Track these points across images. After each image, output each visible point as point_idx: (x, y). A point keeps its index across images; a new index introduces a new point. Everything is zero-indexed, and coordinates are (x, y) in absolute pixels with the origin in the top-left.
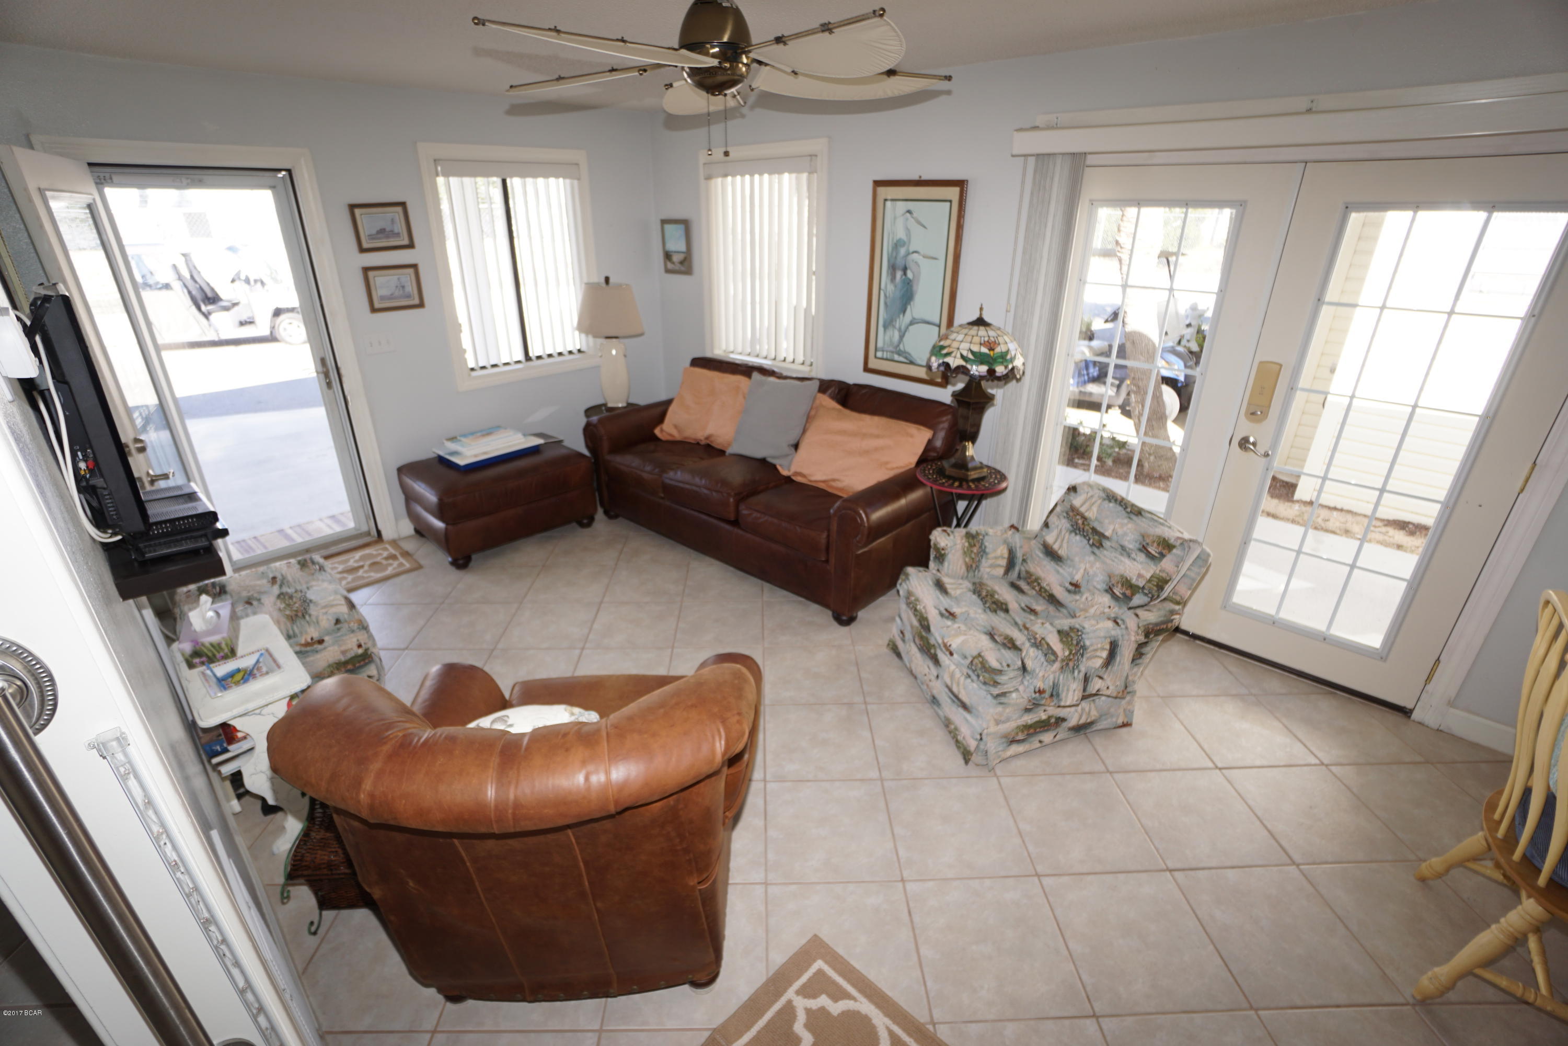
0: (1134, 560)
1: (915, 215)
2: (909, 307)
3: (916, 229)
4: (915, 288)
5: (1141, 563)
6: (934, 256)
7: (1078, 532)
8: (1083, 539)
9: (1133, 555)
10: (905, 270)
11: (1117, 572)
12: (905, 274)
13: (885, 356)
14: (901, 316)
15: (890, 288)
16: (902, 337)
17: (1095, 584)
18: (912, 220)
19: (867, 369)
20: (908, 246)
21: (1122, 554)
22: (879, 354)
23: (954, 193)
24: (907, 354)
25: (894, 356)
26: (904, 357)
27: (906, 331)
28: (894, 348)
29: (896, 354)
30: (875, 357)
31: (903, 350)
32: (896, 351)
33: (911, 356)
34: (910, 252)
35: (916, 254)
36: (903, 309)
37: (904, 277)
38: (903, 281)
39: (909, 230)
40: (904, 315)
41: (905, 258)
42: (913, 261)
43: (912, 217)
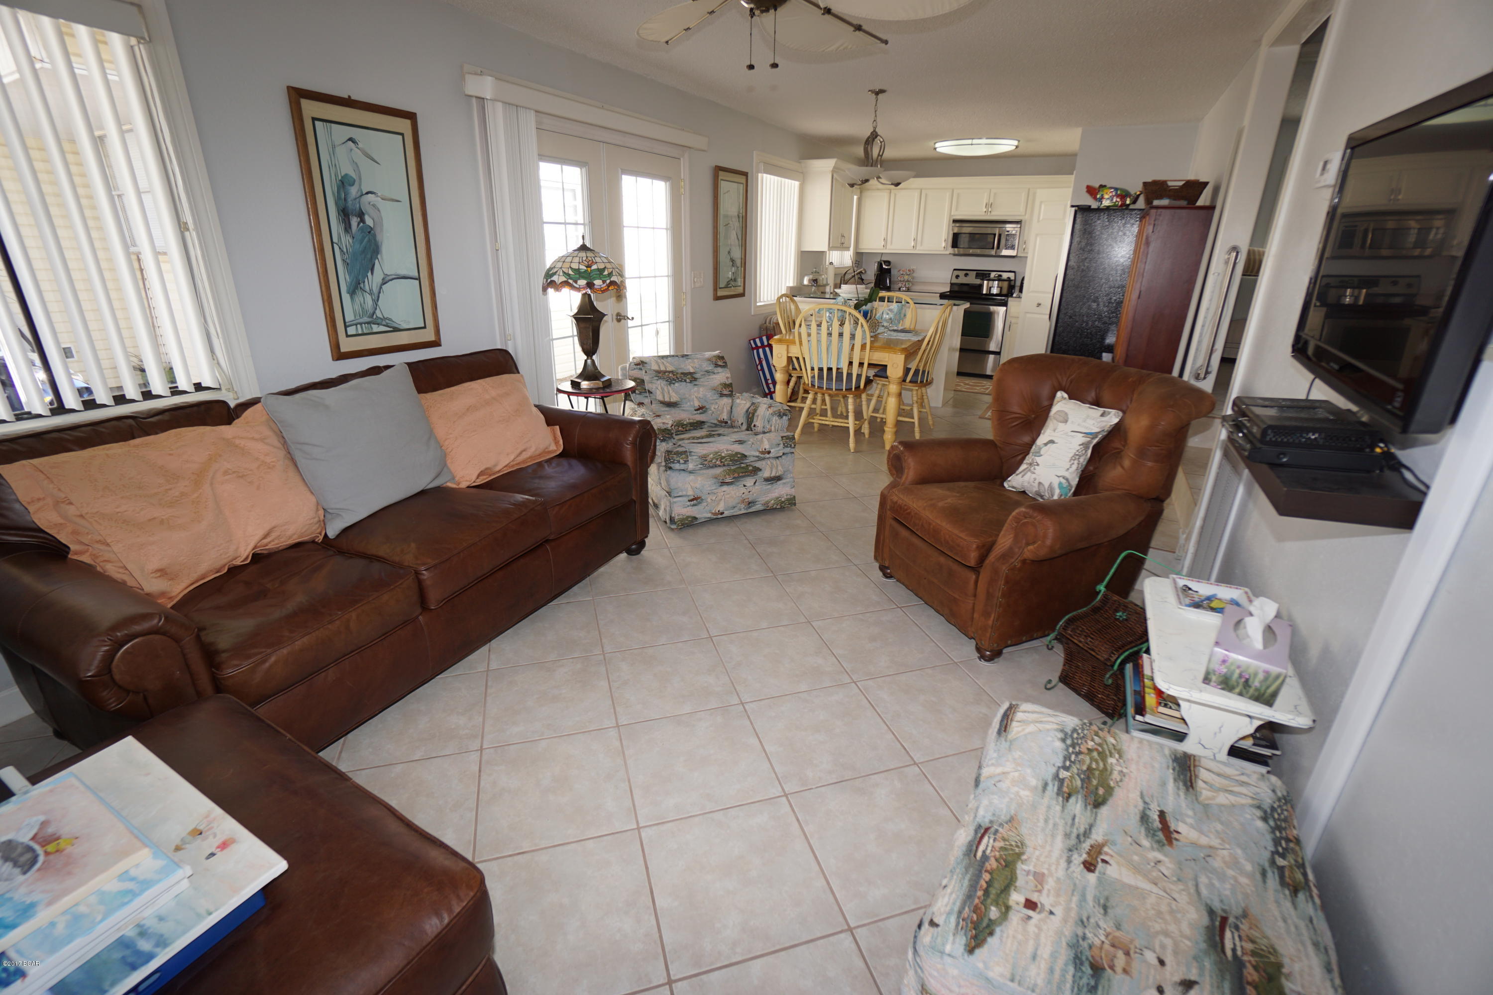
0: (718, 373)
1: (360, 145)
2: (377, 261)
3: (364, 163)
4: (378, 238)
6: (397, 199)
9: (716, 371)
10: (361, 215)
12: (362, 221)
13: (360, 332)
14: (369, 274)
15: (346, 240)
16: (376, 301)
18: (359, 151)
19: (339, 355)
20: (360, 185)
22: (351, 330)
23: (404, 125)
24: (387, 321)
25: (372, 328)
26: (384, 325)
27: (380, 292)
28: (369, 317)
29: (374, 324)
30: (348, 336)
31: (382, 317)
32: (373, 320)
33: (394, 322)
34: (364, 193)
35: (373, 195)
36: (370, 266)
37: (362, 224)
38: (362, 230)
39: (356, 164)
40: (372, 274)
41: (358, 200)
42: (369, 203)
43: (357, 147)
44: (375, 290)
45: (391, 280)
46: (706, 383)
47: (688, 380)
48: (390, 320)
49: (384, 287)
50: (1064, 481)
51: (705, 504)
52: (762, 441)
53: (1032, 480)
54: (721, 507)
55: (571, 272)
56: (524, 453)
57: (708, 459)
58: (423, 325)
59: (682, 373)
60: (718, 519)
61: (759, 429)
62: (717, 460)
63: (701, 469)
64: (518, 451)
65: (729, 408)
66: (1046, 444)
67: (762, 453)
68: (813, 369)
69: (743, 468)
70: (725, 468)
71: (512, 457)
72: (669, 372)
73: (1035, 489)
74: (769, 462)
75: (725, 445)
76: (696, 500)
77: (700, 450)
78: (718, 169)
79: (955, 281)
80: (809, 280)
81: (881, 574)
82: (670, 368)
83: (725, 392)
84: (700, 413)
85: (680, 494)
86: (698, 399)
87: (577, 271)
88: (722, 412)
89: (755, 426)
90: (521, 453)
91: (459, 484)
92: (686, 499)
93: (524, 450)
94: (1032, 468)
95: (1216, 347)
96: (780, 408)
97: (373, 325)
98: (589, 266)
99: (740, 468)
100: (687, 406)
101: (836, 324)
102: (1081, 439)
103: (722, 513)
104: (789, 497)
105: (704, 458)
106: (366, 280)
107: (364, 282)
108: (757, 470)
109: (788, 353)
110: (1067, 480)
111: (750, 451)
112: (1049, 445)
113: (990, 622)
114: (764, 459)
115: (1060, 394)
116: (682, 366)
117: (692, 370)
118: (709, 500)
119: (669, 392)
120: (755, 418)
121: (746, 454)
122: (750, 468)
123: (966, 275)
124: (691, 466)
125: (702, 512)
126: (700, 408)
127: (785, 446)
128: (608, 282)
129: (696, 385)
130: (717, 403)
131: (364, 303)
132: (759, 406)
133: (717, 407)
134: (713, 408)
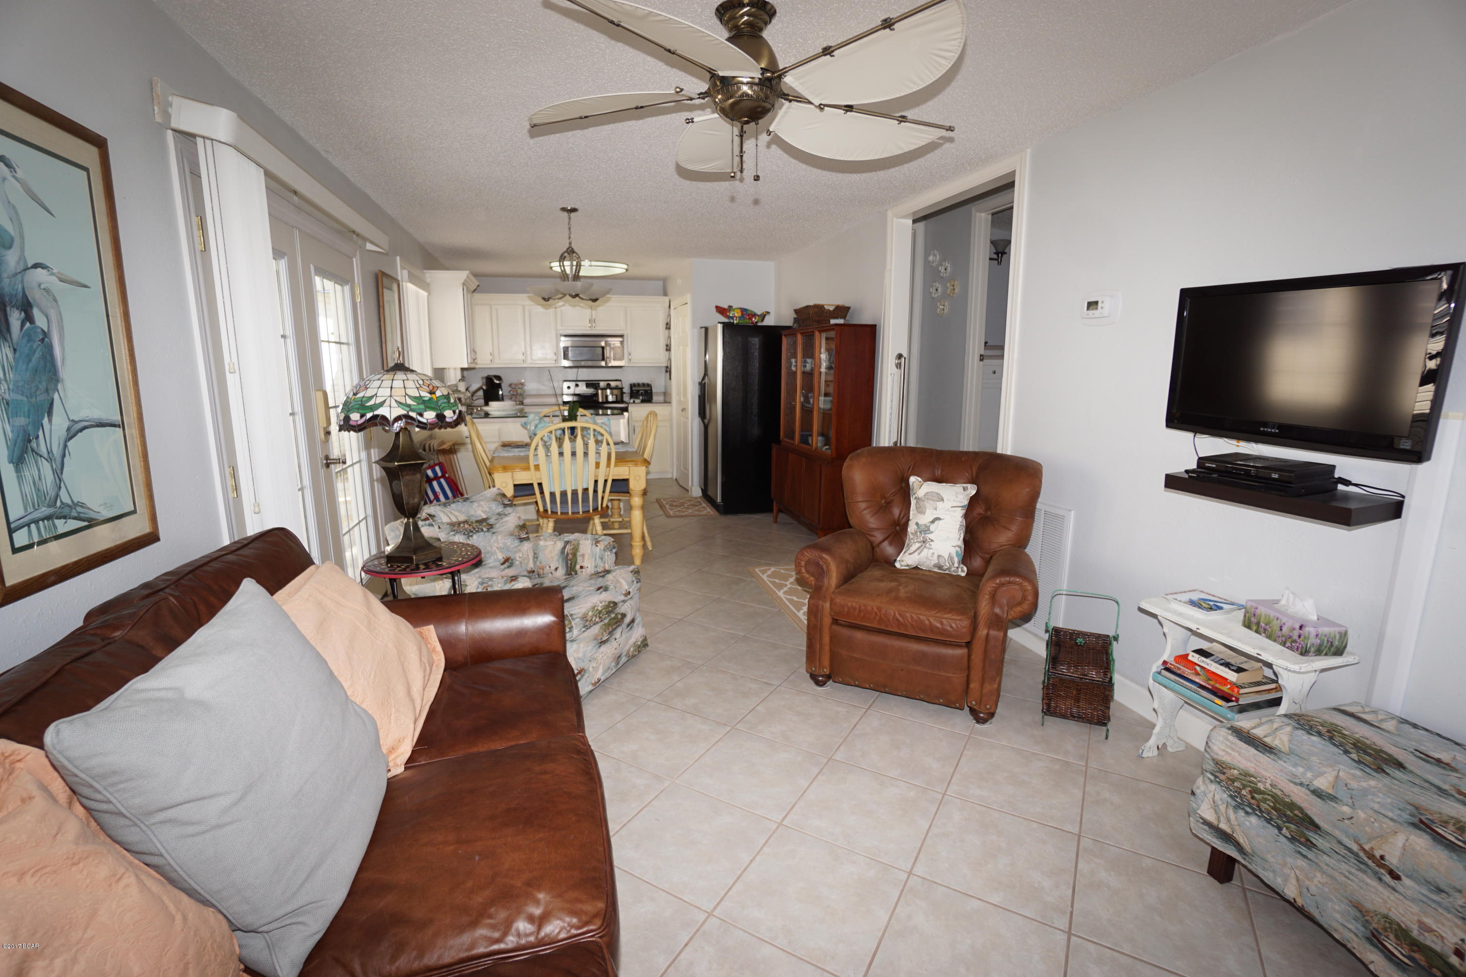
0: (509, 514)
1: (20, 174)
3: (27, 210)
4: (57, 352)
5: (513, 512)
6: (80, 280)
7: (471, 534)
8: (478, 534)
9: (507, 513)
10: (26, 307)
11: (512, 529)
12: (29, 317)
16: (58, 473)
17: (512, 546)
18: (18, 185)
19: (7, 594)
20: (22, 249)
21: (502, 518)
23: (88, 154)
24: (79, 509)
25: (55, 527)
26: (75, 518)
27: (64, 456)
28: (49, 506)
29: (59, 518)
30: (15, 550)
31: (70, 502)
32: (56, 509)
33: (89, 509)
34: (29, 266)
35: (44, 271)
36: (47, 406)
37: (28, 324)
38: (28, 336)
39: (14, 207)
40: (50, 421)
41: (19, 276)
42: (40, 285)
43: (14, 177)
44: (56, 451)
45: (81, 430)
46: (503, 529)
47: (485, 529)
48: (82, 505)
49: (70, 444)
50: (959, 549)
51: (587, 676)
54: (599, 674)
55: (409, 402)
57: (589, 618)
58: (131, 508)
59: (477, 522)
60: (600, 689)
61: (590, 569)
62: (596, 616)
63: (584, 633)
66: (933, 522)
67: (625, 595)
69: (614, 618)
70: (601, 624)
72: (465, 522)
73: (935, 562)
74: (629, 604)
76: (580, 673)
77: (576, 610)
78: (378, 276)
81: (812, 683)
82: (462, 518)
83: (523, 536)
84: (509, 567)
86: (500, 549)
88: (528, 559)
89: (582, 567)
94: (928, 545)
97: (57, 522)
99: (612, 619)
100: (492, 561)
103: (599, 681)
104: (642, 638)
105: (584, 618)
106: (41, 433)
107: (37, 437)
108: (623, 616)
110: (961, 547)
111: (613, 596)
112: (936, 522)
114: (626, 601)
115: (913, 479)
116: (472, 512)
117: (484, 516)
118: (591, 669)
121: (616, 601)
122: (619, 616)
123: (577, 385)
124: (575, 633)
125: (585, 688)
126: (507, 560)
129: (493, 533)
130: (520, 551)
131: (40, 479)
132: (578, 544)
133: (521, 555)
134: (518, 558)
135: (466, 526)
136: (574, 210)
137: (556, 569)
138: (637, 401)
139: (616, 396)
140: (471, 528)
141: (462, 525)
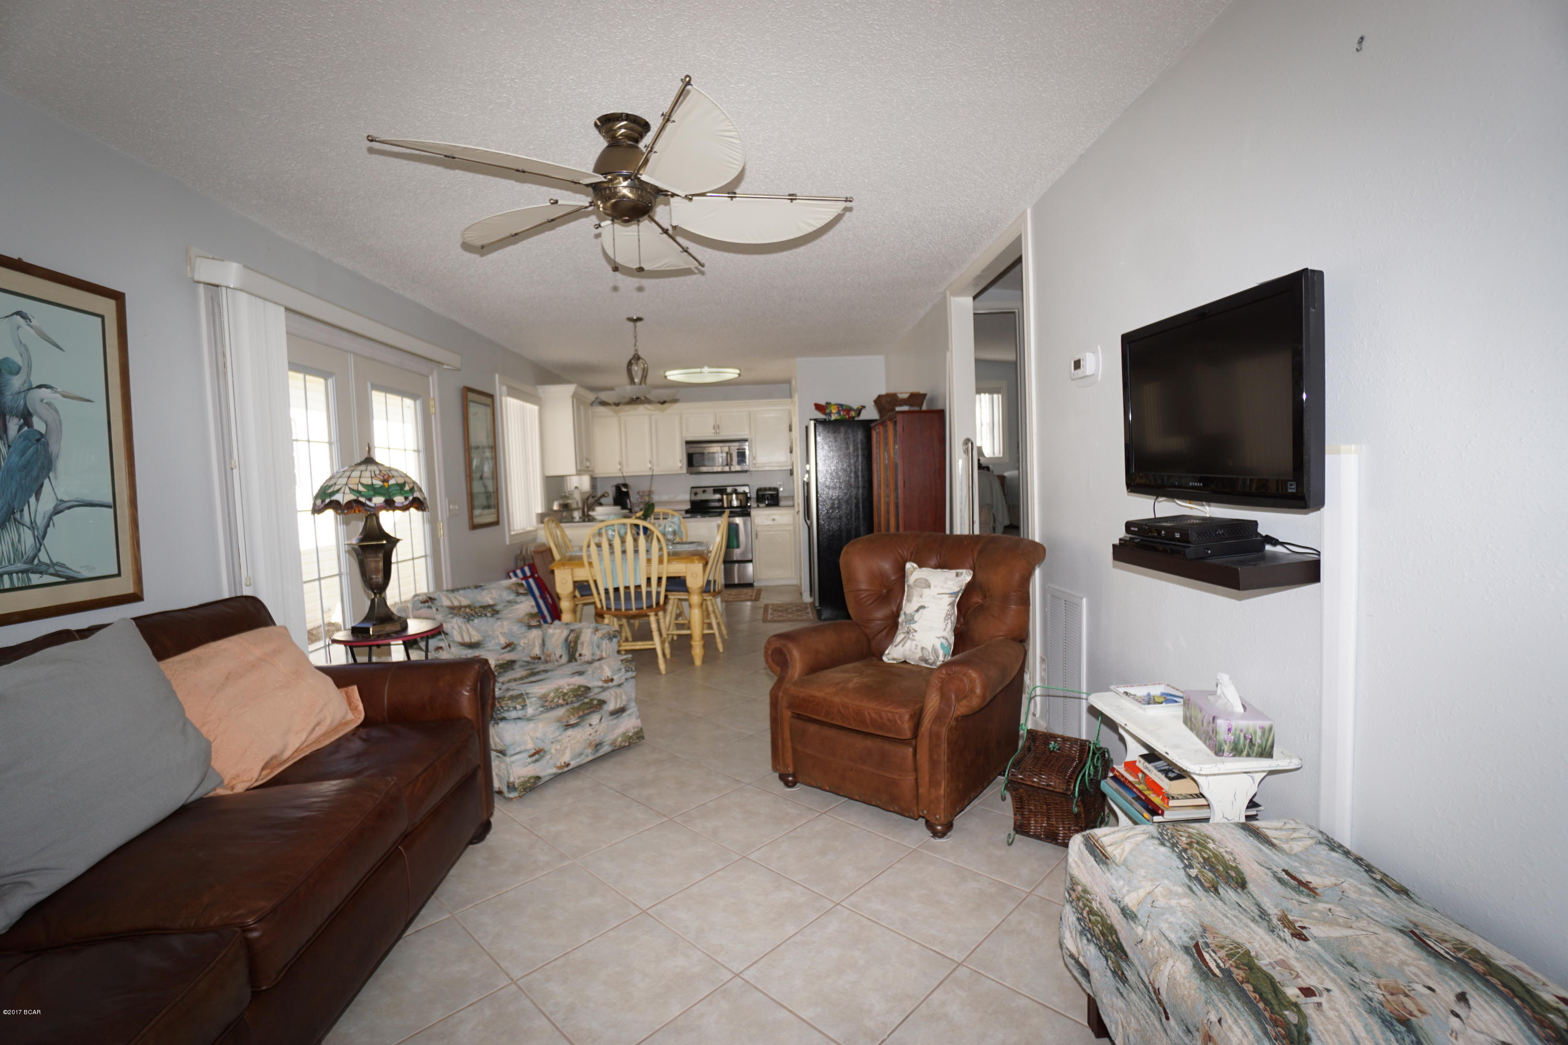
0: (521, 602)
1: (34, 322)
2: (46, 481)
3: (38, 348)
4: (53, 448)
6: (87, 397)
7: (472, 618)
8: (480, 619)
10: (26, 417)
11: (521, 616)
12: (28, 424)
13: (7, 586)
16: (40, 540)
17: (518, 632)
18: (31, 331)
20: (29, 374)
21: (512, 606)
23: (105, 305)
24: (57, 568)
25: (29, 579)
26: (52, 574)
27: (48, 526)
28: (25, 563)
29: (33, 572)
31: (48, 561)
32: (33, 565)
33: (68, 568)
34: (34, 386)
35: (49, 391)
36: (35, 488)
37: (26, 428)
38: (25, 437)
39: (25, 346)
41: (23, 394)
42: (42, 401)
43: (28, 325)
44: (40, 522)
45: (69, 508)
46: (511, 615)
47: (489, 614)
48: (62, 565)
49: (55, 518)
50: (944, 641)
51: (548, 757)
52: (601, 667)
53: (913, 647)
54: (566, 758)
55: (361, 488)
56: (317, 729)
57: (549, 698)
58: (116, 572)
59: (481, 607)
60: (566, 773)
61: (587, 656)
62: (559, 698)
63: (542, 712)
64: (311, 726)
65: (541, 641)
66: (918, 610)
67: (606, 681)
68: (607, 591)
69: (587, 703)
70: (568, 707)
71: (304, 736)
72: (466, 607)
73: (919, 654)
74: (612, 692)
75: (564, 681)
76: (538, 754)
77: (537, 690)
78: (467, 390)
79: (694, 498)
80: (560, 505)
81: (781, 784)
82: (465, 602)
83: (534, 623)
84: (509, 651)
85: (518, 749)
86: (504, 634)
87: (371, 487)
88: (533, 645)
89: (580, 655)
90: (314, 729)
91: (232, 788)
92: (525, 755)
93: (318, 724)
94: (911, 636)
95: (975, 519)
96: (608, 630)
97: (31, 576)
98: (384, 481)
99: (584, 703)
100: (491, 645)
101: (617, 543)
102: (947, 600)
103: (568, 765)
104: (636, 730)
105: (544, 698)
106: (26, 508)
107: (22, 511)
108: (602, 703)
109: (573, 577)
110: (947, 639)
111: (591, 680)
112: (921, 610)
113: (942, 792)
114: (608, 688)
115: (909, 566)
116: (479, 598)
117: (491, 602)
118: (553, 751)
119: (468, 631)
120: (579, 647)
121: (590, 685)
122: (595, 702)
123: (704, 491)
124: (530, 711)
125: (545, 769)
126: (508, 646)
127: (627, 671)
128: (411, 498)
129: (498, 619)
130: (525, 637)
131: (19, 541)
132: (581, 632)
133: (526, 641)
134: (522, 644)
135: (468, 610)
136: (639, 319)
137: (561, 657)
138: (761, 505)
139: (741, 501)
140: (473, 612)
141: (463, 609)
